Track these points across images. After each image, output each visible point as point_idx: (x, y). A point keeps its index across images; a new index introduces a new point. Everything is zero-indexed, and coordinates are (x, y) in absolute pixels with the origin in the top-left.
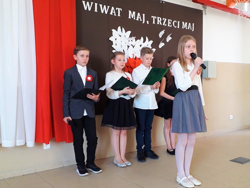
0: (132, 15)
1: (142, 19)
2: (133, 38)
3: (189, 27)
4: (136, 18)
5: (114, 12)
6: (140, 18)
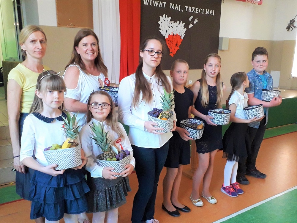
0: (172, 6)
1: (179, 9)
2: (173, 22)
4: (175, 8)
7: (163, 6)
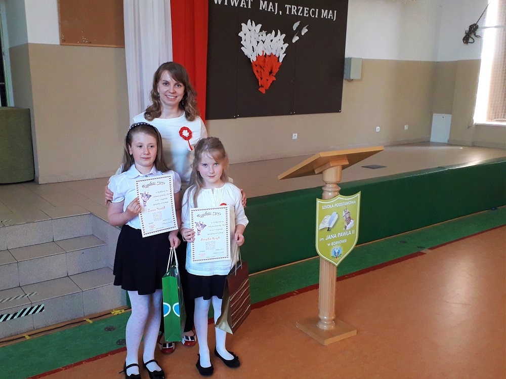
0: (263, 5)
1: (274, 10)
2: (264, 32)
3: (330, 15)
4: (268, 8)
5: (245, 4)
6: (272, 8)
7: (247, 5)
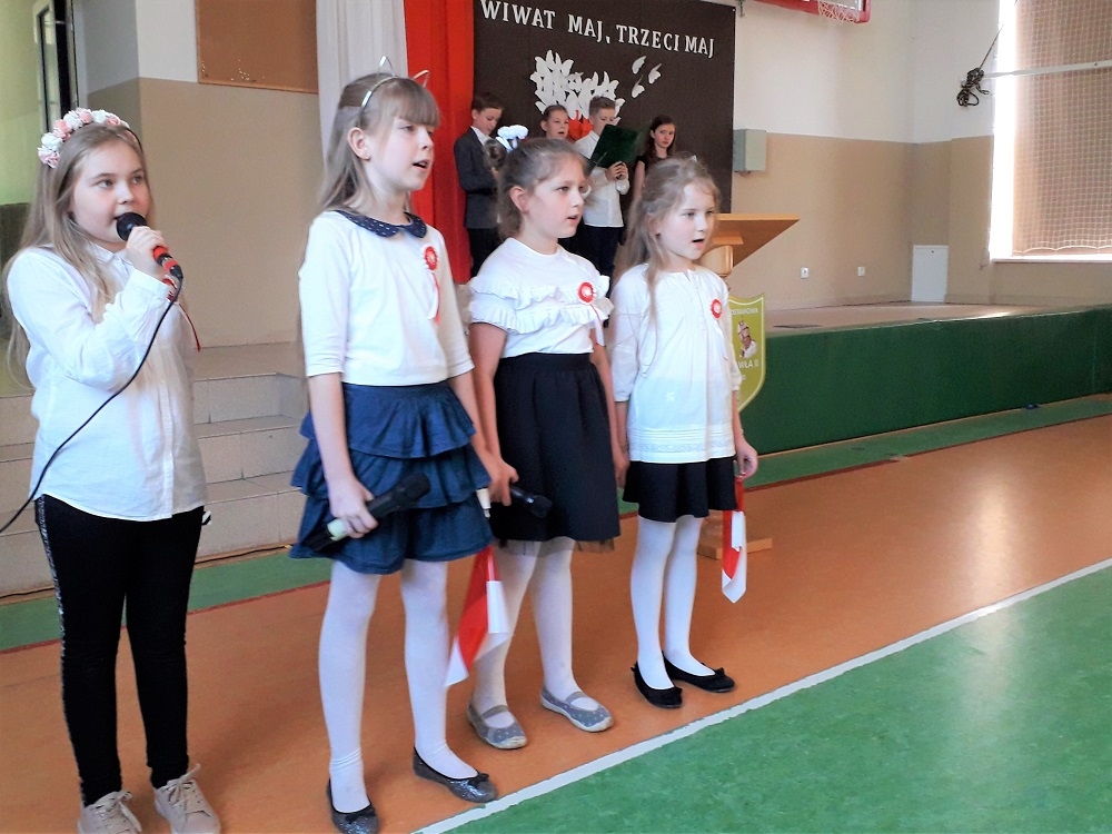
0: (575, 24)
1: (597, 34)
2: (578, 76)
3: (701, 48)
4: (583, 31)
5: (541, 20)
6: (592, 30)
7: (545, 23)
